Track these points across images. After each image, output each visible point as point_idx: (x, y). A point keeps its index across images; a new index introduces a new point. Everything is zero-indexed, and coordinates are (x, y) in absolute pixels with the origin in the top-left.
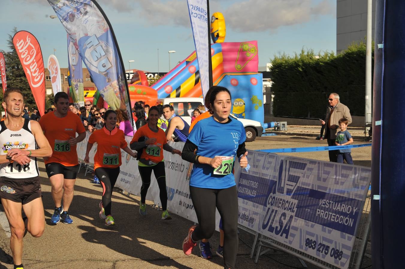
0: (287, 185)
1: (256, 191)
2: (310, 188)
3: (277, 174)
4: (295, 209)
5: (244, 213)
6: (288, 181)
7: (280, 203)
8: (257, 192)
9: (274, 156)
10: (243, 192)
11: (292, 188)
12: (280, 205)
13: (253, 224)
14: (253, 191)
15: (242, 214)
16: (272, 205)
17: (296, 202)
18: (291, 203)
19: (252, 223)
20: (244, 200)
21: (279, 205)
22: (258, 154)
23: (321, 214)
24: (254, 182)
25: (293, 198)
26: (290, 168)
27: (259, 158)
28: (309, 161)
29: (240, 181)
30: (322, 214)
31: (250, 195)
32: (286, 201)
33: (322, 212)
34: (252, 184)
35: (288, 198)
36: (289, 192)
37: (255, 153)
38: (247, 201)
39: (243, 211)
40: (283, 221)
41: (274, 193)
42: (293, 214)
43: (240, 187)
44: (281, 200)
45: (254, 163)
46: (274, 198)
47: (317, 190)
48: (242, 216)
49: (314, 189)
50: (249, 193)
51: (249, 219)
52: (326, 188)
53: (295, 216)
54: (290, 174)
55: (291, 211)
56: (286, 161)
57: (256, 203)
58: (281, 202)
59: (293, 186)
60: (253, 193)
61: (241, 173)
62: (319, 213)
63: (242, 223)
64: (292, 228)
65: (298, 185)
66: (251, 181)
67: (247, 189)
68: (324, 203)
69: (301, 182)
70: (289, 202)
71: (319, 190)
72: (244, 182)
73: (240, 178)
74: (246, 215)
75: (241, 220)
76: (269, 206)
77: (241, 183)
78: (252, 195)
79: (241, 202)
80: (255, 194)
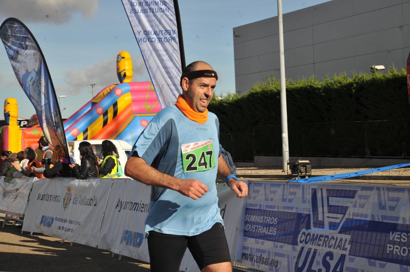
0: (327, 217)
1: (275, 229)
2: (369, 219)
3: (309, 206)
4: (348, 246)
5: (260, 256)
6: (328, 212)
7: (321, 240)
8: (277, 229)
9: (300, 185)
10: (254, 231)
11: (338, 221)
12: (321, 243)
13: (278, 268)
14: (271, 228)
15: (257, 256)
16: (306, 243)
17: (348, 237)
18: (339, 239)
19: (276, 267)
20: (258, 240)
21: (319, 243)
22: (271, 184)
23: (395, 250)
24: (270, 218)
25: (340, 232)
26: (330, 198)
27: (273, 189)
28: (360, 188)
29: (246, 218)
30: (397, 250)
31: (267, 233)
32: (330, 237)
33: (397, 248)
34: (267, 220)
35: (335, 233)
36: (333, 226)
37: (265, 184)
38: (262, 241)
39: (257, 253)
40: (330, 262)
41: (308, 227)
42: (346, 253)
43: (248, 225)
44: (322, 236)
45: (266, 195)
46: (309, 234)
47: (381, 221)
48: (257, 259)
49: (377, 220)
50: (265, 231)
51: (270, 262)
52: (397, 218)
53: (350, 255)
54: (330, 204)
55: (340, 249)
56: (321, 189)
57: (278, 242)
58: (323, 239)
59: (338, 218)
60: (270, 231)
61: (247, 209)
62: (391, 249)
63: (259, 266)
64: (346, 270)
65: (347, 216)
66: (265, 217)
67: (260, 226)
68: (399, 236)
69: (351, 214)
70: (335, 238)
71: (384, 221)
72: (254, 218)
73: (246, 215)
74: (263, 258)
75: (255, 263)
76: (300, 245)
77: (249, 220)
78: (270, 233)
79: (251, 242)
80: (275, 232)
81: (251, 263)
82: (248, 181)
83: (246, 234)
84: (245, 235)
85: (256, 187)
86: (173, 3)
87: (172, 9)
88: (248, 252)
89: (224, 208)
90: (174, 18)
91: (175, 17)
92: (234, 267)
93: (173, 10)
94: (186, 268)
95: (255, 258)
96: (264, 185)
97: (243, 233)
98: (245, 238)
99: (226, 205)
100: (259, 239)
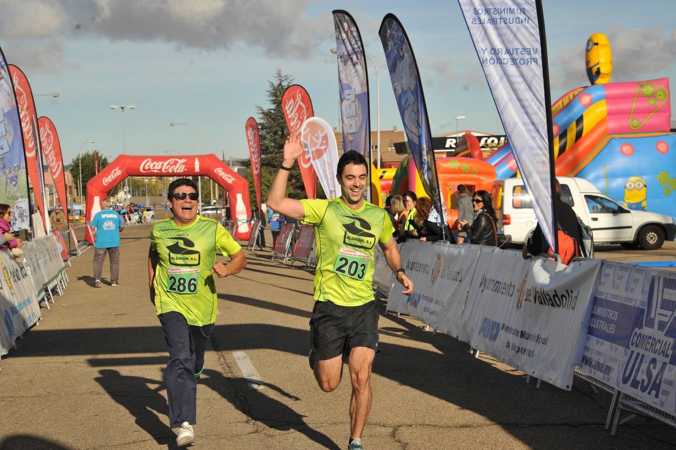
0: (659, 314)
1: (615, 326)
3: (645, 298)
4: (670, 353)
5: (597, 360)
6: (660, 308)
7: (649, 343)
8: (617, 327)
9: (643, 270)
10: (597, 328)
11: (666, 319)
12: (648, 346)
13: (609, 376)
14: (611, 325)
15: (595, 360)
16: (637, 346)
17: (672, 341)
18: (664, 342)
19: (608, 375)
20: (598, 339)
21: (647, 347)
22: (621, 267)
24: (612, 311)
25: (666, 335)
26: (665, 289)
27: (621, 273)
29: (593, 310)
31: (607, 331)
32: (657, 340)
34: (610, 314)
35: (660, 335)
36: (662, 326)
37: (616, 266)
38: (603, 340)
39: (596, 356)
40: (653, 370)
41: (641, 327)
42: (667, 360)
43: (594, 319)
44: (650, 338)
45: (614, 281)
46: (640, 335)
50: (605, 328)
51: (604, 369)
53: (670, 363)
54: (664, 298)
55: (663, 356)
56: (659, 277)
57: (615, 343)
58: (650, 341)
59: (668, 316)
60: (610, 328)
61: (596, 297)
63: (595, 374)
64: (664, 382)
65: (675, 314)
66: (609, 310)
67: (603, 322)
70: (661, 341)
72: (600, 311)
73: (594, 305)
74: (600, 362)
75: (593, 370)
76: (632, 348)
77: (595, 313)
78: (610, 332)
79: (594, 342)
80: (614, 330)
81: (590, 369)
82: (602, 261)
83: (590, 331)
84: (588, 333)
85: (607, 269)
86: (535, 10)
87: (534, 20)
88: (588, 354)
89: (577, 295)
90: (536, 32)
91: (538, 30)
92: (575, 374)
93: (536, 21)
94: (534, 372)
95: (593, 364)
96: (614, 268)
97: (587, 330)
98: (589, 336)
99: (579, 291)
100: (600, 338)
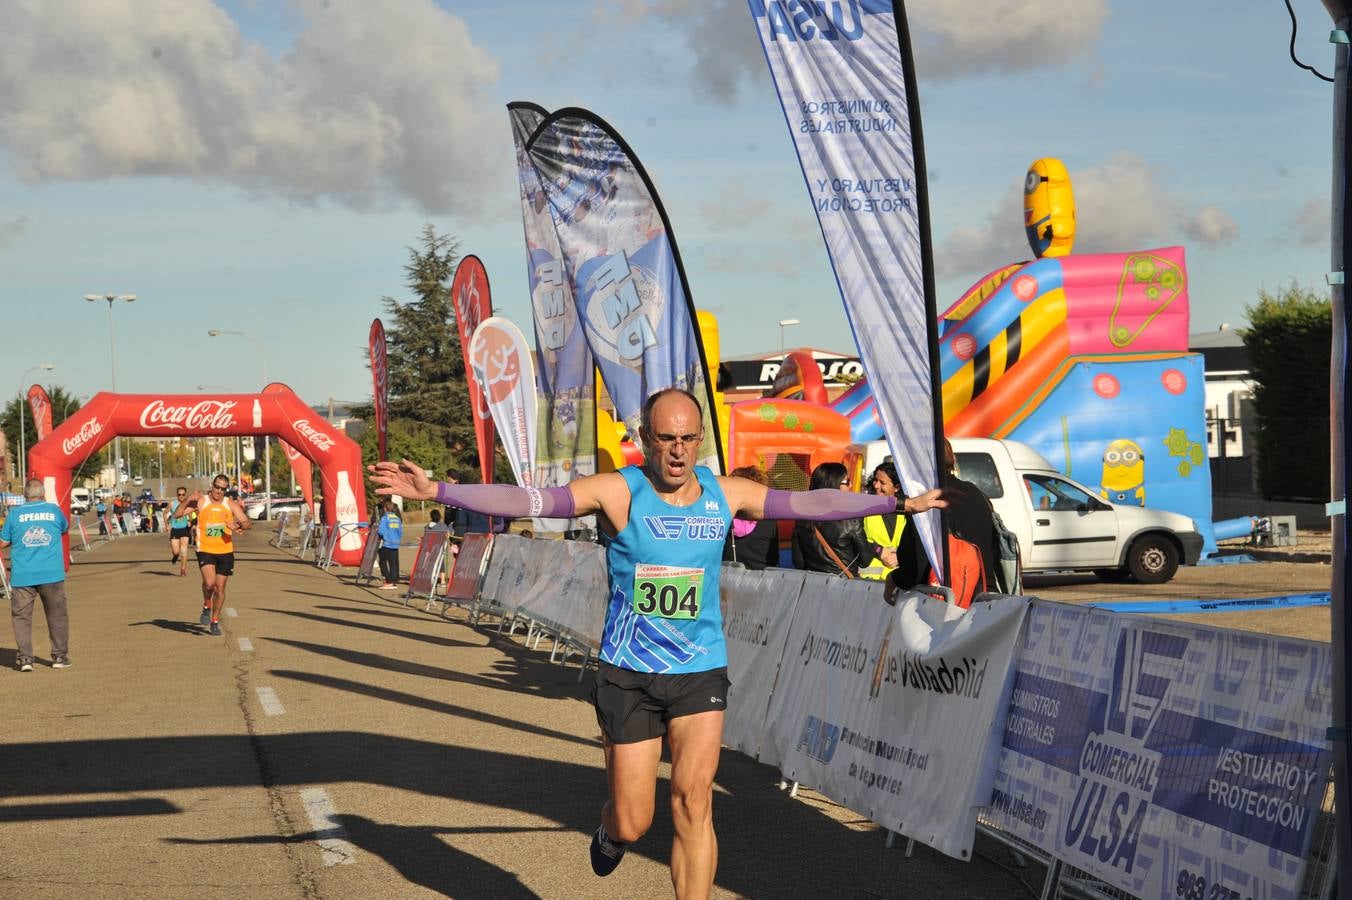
0: (1134, 705)
1: (1053, 729)
2: (1195, 713)
3: (1108, 673)
4: (1154, 781)
5: (1020, 798)
7: (1115, 764)
8: (1056, 731)
9: (1106, 618)
10: (1020, 733)
12: (1114, 769)
13: (1043, 831)
14: (1047, 727)
15: (1016, 800)
16: (1092, 769)
17: (1157, 758)
18: (1143, 760)
19: (1041, 828)
20: (1023, 756)
21: (1112, 770)
22: (1065, 611)
23: (1221, 792)
24: (1049, 700)
25: (1147, 745)
26: (1146, 655)
27: (1066, 624)
28: (1194, 632)
29: (1013, 697)
30: (1224, 794)
31: (1039, 740)
32: (1130, 757)
33: (1224, 789)
34: (1044, 706)
35: (1136, 746)
37: (1056, 609)
38: (1030, 759)
39: (1018, 791)
40: (1122, 817)
41: (1100, 731)
42: (1148, 796)
43: (1014, 716)
44: (1118, 752)
45: (1052, 639)
46: (1099, 746)
47: (1212, 719)
48: (1015, 806)
49: (1206, 718)
50: (1036, 734)
51: (1033, 816)
52: (1235, 714)
53: (1154, 802)
54: (1143, 672)
55: (1141, 788)
56: (1135, 631)
57: (1053, 764)
58: (1118, 758)
60: (1045, 734)
61: (1019, 673)
62: (1215, 791)
63: (1015, 827)
64: (1143, 841)
66: (1042, 698)
67: (1031, 722)
68: (1230, 760)
69: (1171, 698)
70: (1138, 759)
71: (1219, 720)
72: (1026, 700)
73: (1015, 688)
74: (1025, 803)
75: (1012, 818)
76: (1084, 773)
77: (1017, 705)
78: (1044, 741)
79: (1013, 762)
80: (1052, 737)
81: (1006, 816)
82: (1033, 603)
83: (1008, 740)
84: (1004, 744)
85: (1040, 617)
86: (906, 106)
87: (902, 123)
88: (1003, 788)
89: (983, 668)
90: (906, 147)
91: (910, 143)
92: (979, 826)
93: (907, 125)
94: (901, 825)
95: (1012, 805)
96: (1052, 612)
97: (1000, 739)
98: (1006, 749)
99: (987, 661)
100: (1025, 753)
